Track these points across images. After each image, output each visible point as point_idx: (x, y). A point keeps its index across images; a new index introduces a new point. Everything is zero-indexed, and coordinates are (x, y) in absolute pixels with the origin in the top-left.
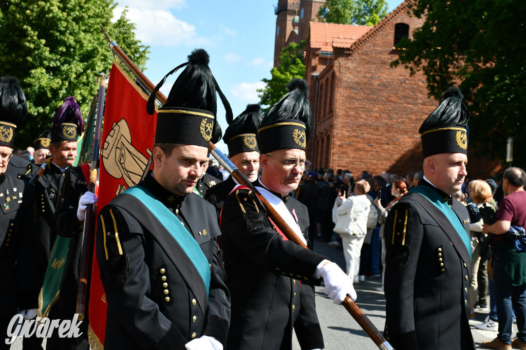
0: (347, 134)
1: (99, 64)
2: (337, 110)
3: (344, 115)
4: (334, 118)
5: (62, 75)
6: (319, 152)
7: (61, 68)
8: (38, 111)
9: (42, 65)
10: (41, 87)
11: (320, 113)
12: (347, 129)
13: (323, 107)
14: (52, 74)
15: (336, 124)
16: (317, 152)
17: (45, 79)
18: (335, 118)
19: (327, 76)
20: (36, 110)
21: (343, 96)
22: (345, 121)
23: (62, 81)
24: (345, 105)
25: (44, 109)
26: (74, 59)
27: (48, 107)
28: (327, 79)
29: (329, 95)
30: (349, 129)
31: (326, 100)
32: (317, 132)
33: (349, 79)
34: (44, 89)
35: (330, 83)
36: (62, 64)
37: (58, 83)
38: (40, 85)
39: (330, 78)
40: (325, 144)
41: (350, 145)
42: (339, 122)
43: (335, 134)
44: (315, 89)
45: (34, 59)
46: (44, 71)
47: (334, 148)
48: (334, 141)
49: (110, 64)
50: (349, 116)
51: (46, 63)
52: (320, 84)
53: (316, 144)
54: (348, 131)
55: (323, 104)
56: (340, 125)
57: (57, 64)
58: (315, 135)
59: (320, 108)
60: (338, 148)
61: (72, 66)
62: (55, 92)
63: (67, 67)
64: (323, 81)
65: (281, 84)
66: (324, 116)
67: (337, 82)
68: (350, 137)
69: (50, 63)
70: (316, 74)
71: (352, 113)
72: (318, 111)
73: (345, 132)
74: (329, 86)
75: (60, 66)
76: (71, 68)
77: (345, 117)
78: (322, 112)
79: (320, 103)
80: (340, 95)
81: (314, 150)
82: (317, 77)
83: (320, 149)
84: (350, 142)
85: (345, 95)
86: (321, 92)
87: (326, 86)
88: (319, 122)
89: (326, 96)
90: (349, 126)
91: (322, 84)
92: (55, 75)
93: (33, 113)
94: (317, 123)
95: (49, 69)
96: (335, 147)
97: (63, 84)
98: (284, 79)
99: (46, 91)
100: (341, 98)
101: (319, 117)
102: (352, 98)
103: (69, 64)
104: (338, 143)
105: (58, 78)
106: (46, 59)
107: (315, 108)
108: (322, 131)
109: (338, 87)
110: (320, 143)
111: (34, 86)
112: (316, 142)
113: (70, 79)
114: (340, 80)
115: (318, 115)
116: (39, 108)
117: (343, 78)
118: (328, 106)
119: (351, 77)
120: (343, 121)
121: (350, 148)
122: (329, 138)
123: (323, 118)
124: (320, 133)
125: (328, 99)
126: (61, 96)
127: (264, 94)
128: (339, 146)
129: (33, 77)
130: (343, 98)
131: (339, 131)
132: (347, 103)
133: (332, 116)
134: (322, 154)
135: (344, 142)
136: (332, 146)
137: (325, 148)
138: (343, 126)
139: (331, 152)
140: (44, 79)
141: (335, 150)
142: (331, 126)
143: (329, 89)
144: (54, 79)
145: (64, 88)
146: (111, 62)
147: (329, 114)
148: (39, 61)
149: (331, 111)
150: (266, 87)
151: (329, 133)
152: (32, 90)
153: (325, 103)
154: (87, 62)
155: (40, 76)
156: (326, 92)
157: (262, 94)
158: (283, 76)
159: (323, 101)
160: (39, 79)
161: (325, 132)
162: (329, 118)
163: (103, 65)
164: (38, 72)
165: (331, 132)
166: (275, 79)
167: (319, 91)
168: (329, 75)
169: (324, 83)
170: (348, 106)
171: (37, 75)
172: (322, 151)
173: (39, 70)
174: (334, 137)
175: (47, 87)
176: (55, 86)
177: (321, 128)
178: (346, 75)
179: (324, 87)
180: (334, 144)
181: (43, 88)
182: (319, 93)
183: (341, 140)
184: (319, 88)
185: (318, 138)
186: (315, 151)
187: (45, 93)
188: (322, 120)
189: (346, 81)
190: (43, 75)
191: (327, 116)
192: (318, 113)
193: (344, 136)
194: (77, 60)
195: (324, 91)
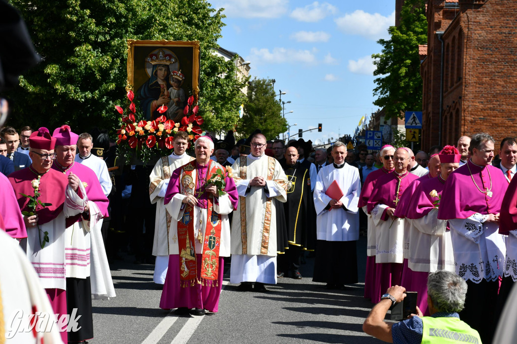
0: (481, 106)
1: (157, 35)
2: (467, 77)
3: (476, 83)
4: (464, 88)
5: (112, 51)
6: (448, 130)
7: (110, 43)
8: (85, 96)
9: (87, 41)
10: (87, 68)
11: (447, 81)
12: (480, 100)
13: (450, 74)
14: (100, 50)
15: (467, 95)
16: (445, 131)
17: (92, 57)
18: (465, 86)
19: (453, 34)
20: (83, 95)
21: (474, 59)
22: (477, 89)
23: (113, 58)
24: (477, 70)
25: (92, 93)
26: (127, 31)
27: (97, 92)
28: (454, 37)
29: (456, 58)
30: (483, 100)
31: (453, 64)
32: (444, 106)
33: (480, 36)
34: (92, 70)
35: (456, 42)
36: (112, 38)
37: (108, 61)
38: (87, 65)
39: (457, 36)
40: (454, 121)
41: (484, 120)
42: (469, 92)
43: (465, 107)
44: (441, 51)
45: (78, 34)
46: (90, 47)
47: (464, 126)
48: (464, 116)
49: (170, 34)
50: (482, 84)
51: (92, 37)
52: (446, 44)
53: (443, 121)
54: (482, 102)
55: (450, 69)
56: (471, 96)
57: (106, 38)
58: (442, 110)
59: (447, 75)
60: (470, 125)
61: (125, 39)
62: (105, 73)
63: (118, 40)
64: (449, 41)
65: (403, 46)
66: (452, 85)
67: (465, 41)
68: (485, 110)
69: (97, 37)
70: (440, 32)
71: (486, 79)
72: (445, 79)
73: (478, 104)
74: (456, 46)
75: (109, 40)
76: (123, 43)
77: (478, 85)
78: (449, 79)
79: (447, 68)
80: (470, 57)
81: (441, 129)
82: (441, 35)
83: (448, 127)
84: (484, 116)
85: (477, 57)
86: (448, 55)
87: (453, 47)
88: (446, 93)
89: (453, 60)
90: (482, 96)
91: (448, 43)
92: (104, 52)
93: (79, 99)
94: (444, 94)
95: (95, 45)
96: (466, 123)
97: (114, 63)
98: (407, 39)
99: (95, 72)
100: (472, 61)
101: (447, 86)
102: (486, 60)
103: (121, 38)
104: (469, 118)
105: (108, 55)
106: (92, 33)
107: (441, 75)
108: (450, 104)
109: (467, 48)
110: (448, 120)
111: (80, 67)
112: (444, 118)
113: (123, 56)
114: (469, 38)
115: (444, 84)
116: (87, 93)
117: (473, 35)
118: (456, 72)
119: (483, 33)
120: (474, 90)
121: (485, 124)
122: (458, 112)
123: (450, 88)
124: (448, 106)
125: (456, 63)
126: (112, 77)
127: (382, 60)
128: (471, 122)
129: (78, 56)
130: (474, 61)
131: (470, 104)
132: (480, 67)
133: (461, 84)
134: (450, 133)
135: (477, 117)
136: (463, 122)
137: (454, 126)
138: (475, 97)
139: (461, 130)
140: (90, 57)
141: (466, 127)
142: (460, 98)
143: (456, 50)
144: (103, 56)
145: (116, 66)
146: (172, 32)
147: (457, 82)
148: (84, 36)
149: (460, 78)
150: (383, 51)
151: (458, 106)
152: (76, 71)
153: (452, 68)
154: (142, 33)
155: (86, 55)
156: (453, 55)
157: (378, 59)
158: (405, 37)
159: (450, 66)
160: (85, 58)
161: (454, 104)
162: (458, 87)
163: (162, 36)
164: (82, 49)
165: (460, 105)
166: (395, 40)
167: (445, 53)
168: (456, 33)
169: (450, 43)
170: (480, 70)
171: (82, 53)
172: (451, 129)
173: (84, 47)
174: (464, 111)
175: (95, 67)
176: (105, 65)
177: (449, 101)
178: (477, 32)
179: (450, 49)
180: (464, 119)
181: (90, 68)
182: (445, 56)
183: (473, 115)
184: (445, 50)
185: (446, 114)
186: (443, 129)
187: (93, 74)
188: (449, 90)
189: (477, 40)
190: (89, 52)
191: (455, 85)
192: (444, 82)
193: (476, 110)
194: (131, 32)
195: (450, 54)
